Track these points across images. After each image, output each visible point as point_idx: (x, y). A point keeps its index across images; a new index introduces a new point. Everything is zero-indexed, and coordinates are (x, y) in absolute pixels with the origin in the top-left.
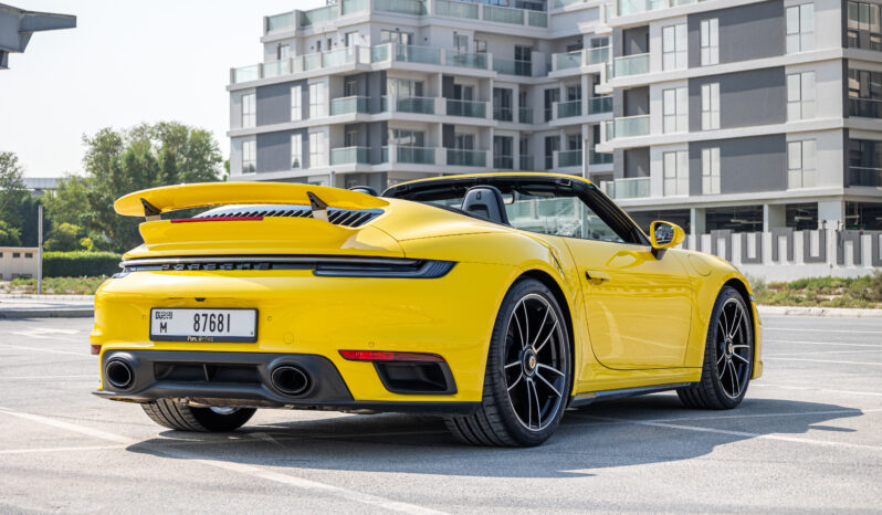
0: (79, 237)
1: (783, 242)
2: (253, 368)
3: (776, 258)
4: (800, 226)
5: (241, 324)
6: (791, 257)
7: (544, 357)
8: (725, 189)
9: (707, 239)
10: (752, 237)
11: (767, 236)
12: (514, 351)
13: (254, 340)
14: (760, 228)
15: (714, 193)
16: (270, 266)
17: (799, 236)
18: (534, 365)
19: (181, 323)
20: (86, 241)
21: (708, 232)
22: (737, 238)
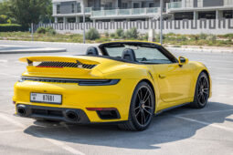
0: (7, 19)
1: (222, 22)
2: (61, 112)
3: (219, 27)
4: (227, 17)
5: (57, 99)
6: (224, 27)
7: (146, 104)
8: (204, 5)
9: (198, 21)
10: (212, 21)
11: (217, 21)
12: (137, 103)
13: (61, 104)
14: (215, 18)
15: (201, 7)
16: (65, 82)
17: (227, 20)
18: (144, 106)
19: (39, 98)
20: (9, 21)
21: (199, 18)
22: (208, 21)
